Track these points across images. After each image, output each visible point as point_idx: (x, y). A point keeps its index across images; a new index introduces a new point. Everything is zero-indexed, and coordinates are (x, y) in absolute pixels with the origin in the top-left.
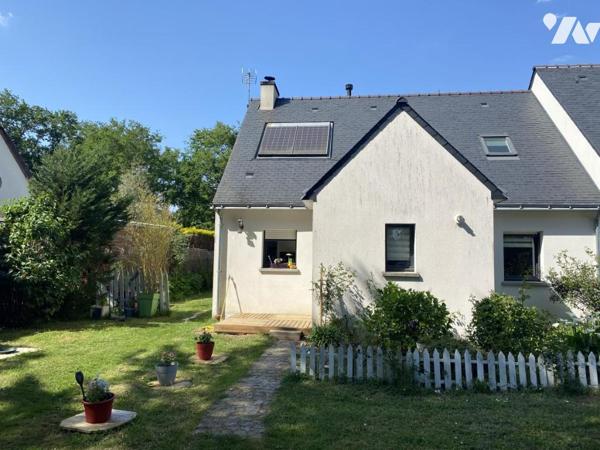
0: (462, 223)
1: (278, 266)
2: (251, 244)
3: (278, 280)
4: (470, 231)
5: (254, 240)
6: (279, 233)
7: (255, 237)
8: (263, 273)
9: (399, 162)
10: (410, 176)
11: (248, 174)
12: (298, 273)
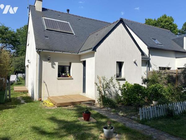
0: (135, 63)
1: (65, 76)
2: (53, 67)
3: (64, 82)
4: (136, 65)
5: (54, 66)
6: (65, 63)
7: (55, 64)
8: (58, 79)
9: (120, 40)
10: (123, 46)
11: (46, 37)
12: (72, 79)
